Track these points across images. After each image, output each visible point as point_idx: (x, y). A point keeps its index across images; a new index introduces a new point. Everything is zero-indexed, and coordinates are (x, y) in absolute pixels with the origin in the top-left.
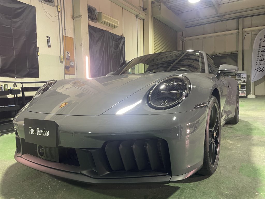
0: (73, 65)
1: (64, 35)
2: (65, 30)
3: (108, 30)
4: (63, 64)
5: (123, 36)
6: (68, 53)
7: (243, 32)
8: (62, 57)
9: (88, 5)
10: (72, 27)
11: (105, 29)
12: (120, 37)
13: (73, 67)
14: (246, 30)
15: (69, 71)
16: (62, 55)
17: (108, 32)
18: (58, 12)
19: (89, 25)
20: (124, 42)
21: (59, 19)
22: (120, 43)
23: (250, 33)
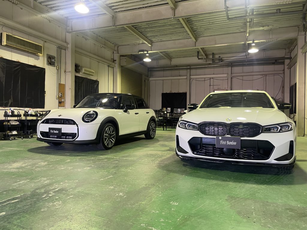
0: (64, 101)
1: (59, 83)
2: (60, 80)
3: (87, 77)
4: (58, 100)
5: (97, 80)
6: (61, 94)
7: (190, 78)
8: (58, 96)
9: (75, 63)
10: (65, 78)
11: (85, 77)
12: (95, 81)
13: (63, 102)
14: (192, 77)
15: (61, 105)
16: (58, 95)
17: (87, 78)
18: (57, 70)
19: (75, 76)
20: (98, 84)
21: (57, 74)
22: (95, 85)
23: (195, 79)
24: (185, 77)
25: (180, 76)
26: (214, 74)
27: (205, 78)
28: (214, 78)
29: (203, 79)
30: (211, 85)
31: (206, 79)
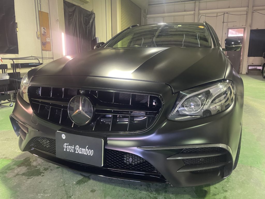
2: (40, 5)
5: (93, 11)
6: (44, 29)
7: (199, 14)
12: (91, 13)
14: (201, 12)
20: (94, 18)
22: (91, 19)
23: (205, 15)
24: (192, 12)
25: (185, 11)
26: (229, 7)
27: (217, 13)
28: (230, 13)
29: (215, 15)
30: (225, 21)
31: (219, 14)
